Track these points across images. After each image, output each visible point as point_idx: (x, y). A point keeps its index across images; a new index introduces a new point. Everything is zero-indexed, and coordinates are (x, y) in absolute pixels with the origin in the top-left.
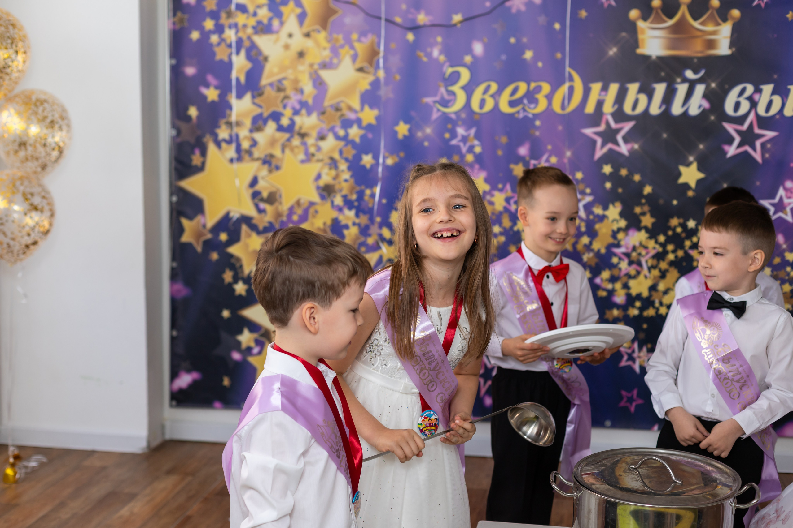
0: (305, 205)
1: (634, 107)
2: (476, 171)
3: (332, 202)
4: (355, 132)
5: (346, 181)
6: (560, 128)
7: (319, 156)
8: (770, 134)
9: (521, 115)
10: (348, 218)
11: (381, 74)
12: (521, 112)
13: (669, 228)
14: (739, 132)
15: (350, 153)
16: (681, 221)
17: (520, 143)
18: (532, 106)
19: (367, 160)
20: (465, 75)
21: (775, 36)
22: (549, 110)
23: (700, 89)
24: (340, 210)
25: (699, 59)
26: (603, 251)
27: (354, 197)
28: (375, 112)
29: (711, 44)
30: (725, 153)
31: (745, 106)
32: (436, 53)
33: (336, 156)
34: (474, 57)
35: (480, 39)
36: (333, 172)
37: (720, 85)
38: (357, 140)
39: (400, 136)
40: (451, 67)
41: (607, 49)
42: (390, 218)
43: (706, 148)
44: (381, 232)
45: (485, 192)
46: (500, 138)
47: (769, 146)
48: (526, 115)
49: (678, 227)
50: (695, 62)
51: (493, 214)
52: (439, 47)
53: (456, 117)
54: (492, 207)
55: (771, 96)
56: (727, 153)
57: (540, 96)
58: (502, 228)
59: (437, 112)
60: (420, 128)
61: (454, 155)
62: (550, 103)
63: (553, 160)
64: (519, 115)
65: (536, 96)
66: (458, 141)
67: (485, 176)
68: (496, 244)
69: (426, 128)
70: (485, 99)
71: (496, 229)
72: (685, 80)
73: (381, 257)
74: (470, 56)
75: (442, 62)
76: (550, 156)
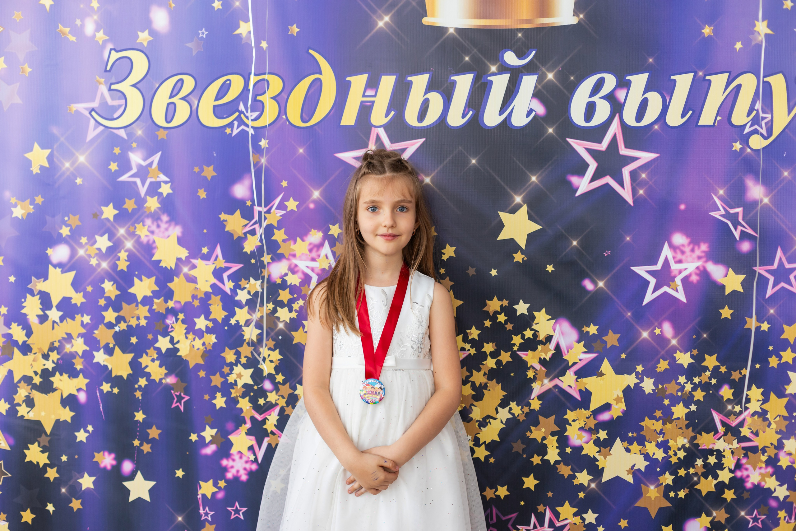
1: (422, 115)
2: (163, 226)
6: (301, 151)
8: (646, 157)
9: (235, 132)
12: (236, 123)
13: (487, 315)
14: (594, 154)
16: (505, 303)
17: (236, 178)
18: (254, 115)
20: (140, 65)
22: (281, 120)
23: (529, 82)
25: (526, 32)
29: (545, 8)
30: (574, 188)
31: (603, 111)
32: (90, 27)
34: (152, 33)
35: (163, 4)
37: (562, 76)
39: (35, 169)
40: (117, 51)
41: (375, 17)
42: (24, 307)
43: (540, 181)
44: (10, 331)
45: (179, 260)
46: (202, 170)
47: (644, 176)
48: (243, 130)
49: (500, 314)
50: (520, 38)
51: (194, 297)
52: (95, 17)
53: (128, 135)
54: (193, 285)
55: (644, 94)
56: (576, 190)
57: (266, 99)
58: (210, 320)
59: (95, 129)
60: (69, 155)
61: (127, 200)
62: (283, 110)
63: (292, 205)
64: (232, 130)
65: (259, 98)
66: (132, 176)
67: (180, 234)
68: (202, 348)
69: (77, 154)
70: (174, 104)
71: (201, 323)
72: (504, 68)
73: (10, 373)
74: (147, 32)
75: (101, 43)
76: (286, 199)
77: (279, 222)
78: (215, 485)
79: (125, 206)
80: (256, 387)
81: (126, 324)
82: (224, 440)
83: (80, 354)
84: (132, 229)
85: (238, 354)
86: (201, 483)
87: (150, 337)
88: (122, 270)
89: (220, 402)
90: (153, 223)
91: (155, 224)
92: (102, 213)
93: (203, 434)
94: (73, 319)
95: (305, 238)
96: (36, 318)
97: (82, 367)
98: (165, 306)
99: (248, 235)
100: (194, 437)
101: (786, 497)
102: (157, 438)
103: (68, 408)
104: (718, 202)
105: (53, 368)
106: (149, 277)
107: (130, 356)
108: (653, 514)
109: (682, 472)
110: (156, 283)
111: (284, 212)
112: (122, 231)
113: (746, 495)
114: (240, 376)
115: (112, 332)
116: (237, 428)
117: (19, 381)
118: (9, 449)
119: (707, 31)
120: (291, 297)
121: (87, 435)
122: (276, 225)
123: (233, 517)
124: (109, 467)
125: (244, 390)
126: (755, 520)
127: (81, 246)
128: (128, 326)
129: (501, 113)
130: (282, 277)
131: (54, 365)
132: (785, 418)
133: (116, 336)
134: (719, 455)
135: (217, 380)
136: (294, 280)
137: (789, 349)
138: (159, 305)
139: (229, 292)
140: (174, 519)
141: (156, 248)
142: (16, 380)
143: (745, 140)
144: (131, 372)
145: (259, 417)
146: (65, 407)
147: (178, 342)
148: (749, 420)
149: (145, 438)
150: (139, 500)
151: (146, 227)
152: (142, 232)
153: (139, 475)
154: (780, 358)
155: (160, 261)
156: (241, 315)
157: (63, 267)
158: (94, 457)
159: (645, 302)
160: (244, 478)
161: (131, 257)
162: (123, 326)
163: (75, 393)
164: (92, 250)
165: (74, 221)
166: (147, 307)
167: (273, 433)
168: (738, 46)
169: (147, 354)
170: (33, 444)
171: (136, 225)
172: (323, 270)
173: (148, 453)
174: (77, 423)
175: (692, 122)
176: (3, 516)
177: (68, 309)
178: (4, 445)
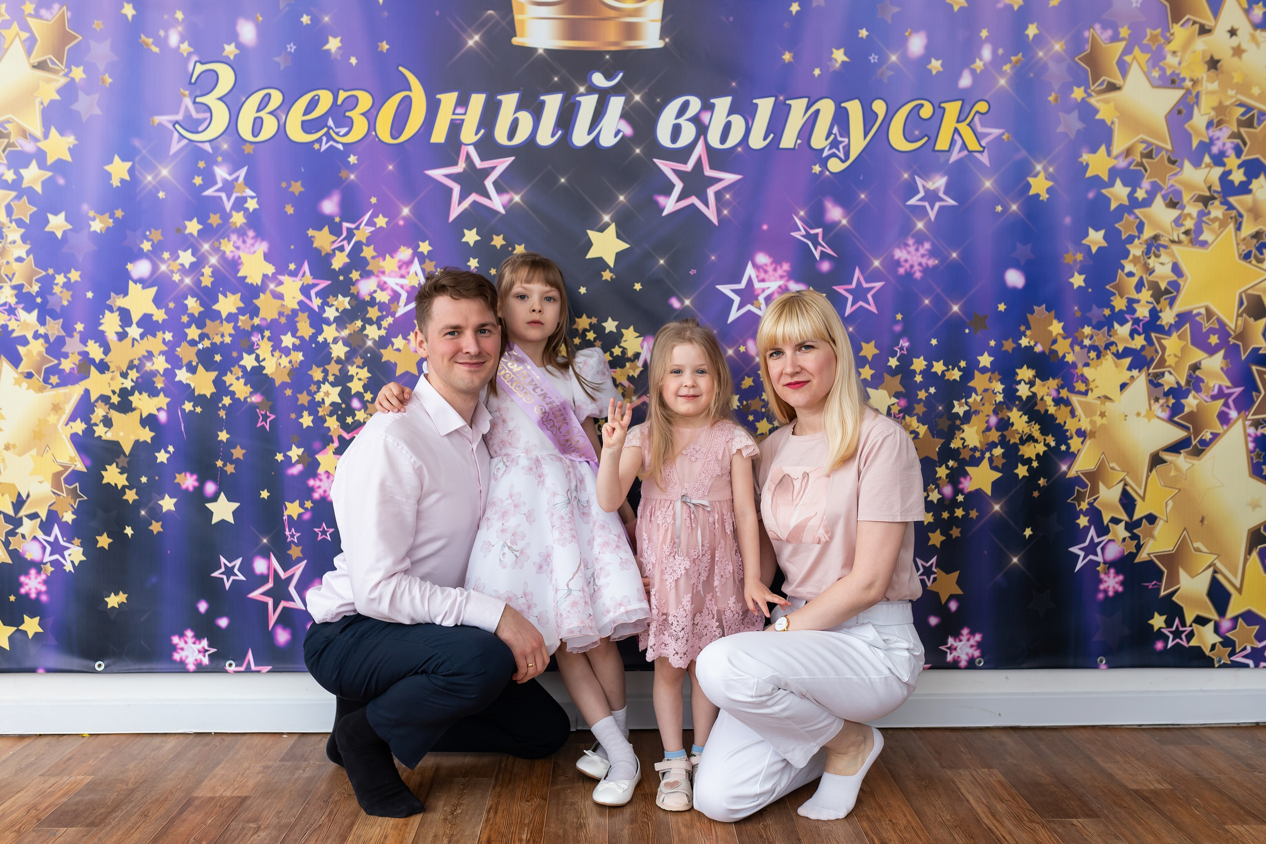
1: (512, 132)
2: (249, 241)
4: (33, 176)
5: (19, 260)
6: (391, 167)
8: (730, 178)
9: (324, 147)
10: (26, 325)
11: (78, 73)
12: (324, 139)
13: (575, 333)
14: (678, 173)
15: (25, 210)
16: (594, 320)
17: (324, 194)
18: (343, 131)
19: (57, 223)
20: (226, 78)
21: (731, 19)
22: (371, 136)
23: (616, 104)
24: (11, 311)
25: (613, 54)
27: (35, 288)
28: (71, 140)
29: (631, 31)
30: (660, 209)
31: (688, 133)
32: (174, 39)
34: (239, 46)
35: (250, 17)
37: (649, 98)
38: (39, 189)
39: (115, 182)
40: (202, 63)
41: (464, 36)
42: (102, 324)
43: (629, 201)
44: (86, 349)
45: (265, 276)
46: (289, 186)
47: (728, 196)
48: (331, 146)
49: (589, 331)
50: (608, 60)
51: (281, 314)
52: (180, 28)
53: (212, 148)
54: (279, 302)
55: (728, 115)
56: (663, 210)
57: (355, 114)
58: (297, 338)
59: (179, 141)
60: (150, 168)
61: (211, 215)
62: (372, 126)
63: (381, 221)
64: (321, 146)
65: (348, 114)
66: (218, 190)
67: (266, 250)
68: (288, 365)
69: (160, 167)
70: (261, 119)
71: (288, 340)
72: (592, 89)
73: (87, 392)
74: (233, 45)
75: (185, 54)
76: (375, 215)
77: (368, 238)
78: (302, 505)
79: (210, 221)
80: (343, 406)
81: (209, 342)
82: (310, 460)
83: (162, 372)
84: (216, 244)
85: (326, 372)
86: (287, 503)
87: (235, 354)
88: (206, 287)
89: (307, 421)
90: (238, 238)
91: (241, 239)
92: (185, 228)
93: (289, 453)
94: (154, 336)
95: (394, 255)
96: (115, 335)
97: (162, 385)
98: (250, 323)
99: (337, 252)
100: (279, 457)
102: (242, 458)
103: (147, 428)
104: (799, 223)
105: (132, 387)
106: (234, 293)
107: (213, 375)
110: (242, 299)
111: (373, 229)
112: (206, 247)
114: (327, 394)
115: (195, 349)
116: (324, 447)
117: (97, 401)
118: (85, 470)
119: (787, 57)
120: (380, 314)
121: (168, 455)
122: (364, 241)
123: (320, 538)
124: (191, 489)
125: (331, 408)
127: (163, 261)
128: (212, 344)
129: (589, 133)
130: (371, 294)
131: (133, 384)
133: (199, 353)
135: (303, 399)
136: (383, 297)
137: (867, 366)
138: (244, 321)
139: (317, 309)
140: (259, 541)
141: (241, 263)
142: (93, 398)
143: (824, 163)
144: (214, 390)
145: (346, 436)
146: (144, 427)
147: (264, 359)
149: (228, 459)
150: (223, 522)
151: (232, 243)
152: (228, 247)
153: (222, 496)
155: (245, 277)
156: (329, 333)
157: (145, 283)
158: (175, 478)
159: (730, 319)
161: (215, 273)
162: (207, 343)
163: (155, 412)
164: (175, 266)
165: (156, 235)
166: (232, 324)
168: (817, 72)
169: (231, 372)
170: (110, 464)
171: (222, 241)
172: (413, 287)
173: (232, 473)
174: (158, 443)
175: (774, 146)
176: (77, 541)
177: (149, 326)
178: (80, 466)
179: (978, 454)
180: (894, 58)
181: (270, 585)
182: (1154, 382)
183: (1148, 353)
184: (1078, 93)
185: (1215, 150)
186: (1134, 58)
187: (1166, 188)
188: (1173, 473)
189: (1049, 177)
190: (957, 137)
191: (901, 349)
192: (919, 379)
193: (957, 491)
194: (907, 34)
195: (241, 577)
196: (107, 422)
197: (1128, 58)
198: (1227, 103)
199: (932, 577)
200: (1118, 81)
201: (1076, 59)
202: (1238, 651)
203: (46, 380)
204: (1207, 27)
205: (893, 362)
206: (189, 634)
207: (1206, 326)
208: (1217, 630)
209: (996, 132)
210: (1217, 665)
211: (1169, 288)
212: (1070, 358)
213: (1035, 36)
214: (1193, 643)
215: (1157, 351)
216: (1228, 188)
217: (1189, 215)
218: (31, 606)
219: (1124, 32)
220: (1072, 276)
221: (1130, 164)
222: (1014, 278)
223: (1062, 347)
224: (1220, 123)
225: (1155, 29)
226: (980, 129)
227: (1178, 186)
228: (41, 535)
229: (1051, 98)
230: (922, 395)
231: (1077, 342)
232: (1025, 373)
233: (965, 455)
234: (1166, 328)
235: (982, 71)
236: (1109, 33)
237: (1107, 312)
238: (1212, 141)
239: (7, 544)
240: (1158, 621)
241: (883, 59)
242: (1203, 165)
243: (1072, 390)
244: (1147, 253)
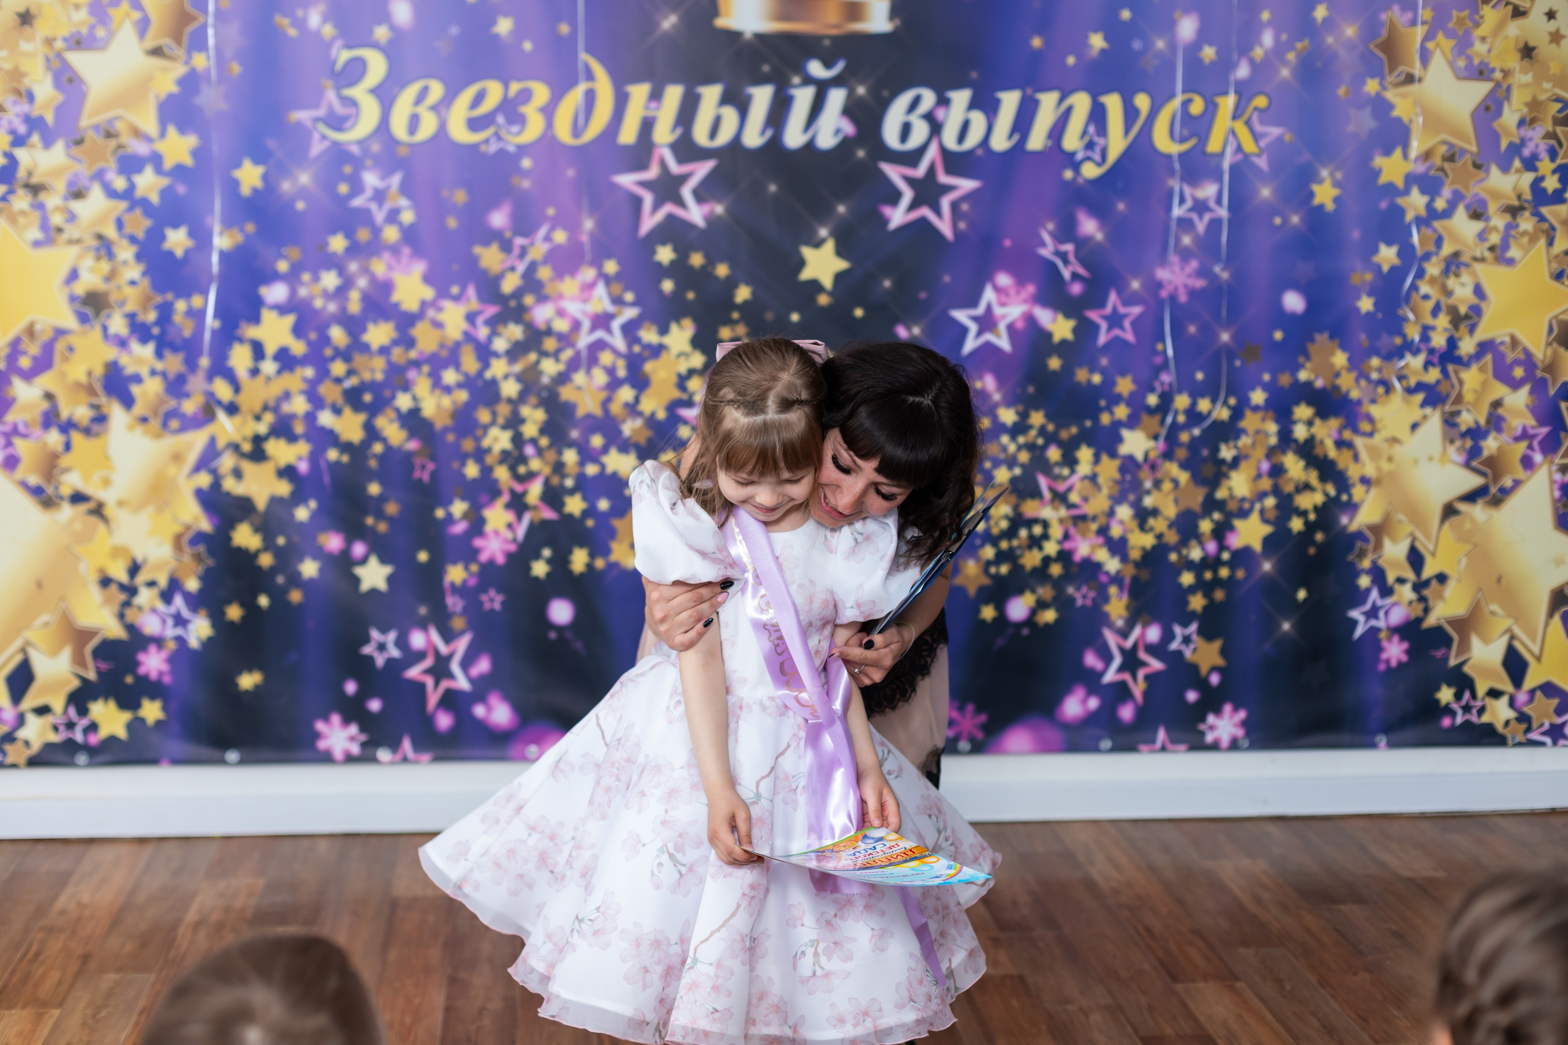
0: (47, 336)
1: (714, 132)
2: (405, 260)
3: (105, 329)
4: (148, 183)
5: (133, 283)
6: (571, 173)
7: (72, 232)
8: (967, 185)
9: (493, 148)
10: (140, 361)
11: (200, 61)
12: (493, 140)
14: (910, 181)
15: (140, 224)
17: (493, 204)
18: (515, 129)
19: (177, 240)
20: (377, 66)
22: (548, 138)
23: (837, 98)
24: (122, 343)
25: (833, 38)
26: (661, 415)
27: (151, 316)
28: (191, 141)
29: (855, 12)
30: (885, 221)
31: (920, 132)
32: (314, 19)
33: (111, 232)
34: (393, 28)
36: (105, 266)
37: (874, 91)
38: (155, 198)
39: (245, 190)
40: (347, 49)
41: (659, 17)
42: (230, 358)
43: (849, 212)
44: (212, 388)
45: (423, 302)
46: (452, 194)
47: (965, 207)
48: (501, 147)
50: (827, 46)
51: (442, 346)
52: (322, 7)
53: (361, 150)
54: (439, 332)
55: (967, 111)
56: (889, 223)
57: (529, 110)
58: (461, 373)
59: (321, 142)
60: (288, 173)
61: (360, 229)
62: (549, 124)
63: (560, 236)
64: (488, 147)
65: (520, 109)
66: (367, 200)
67: (425, 271)
68: (451, 406)
69: (299, 173)
70: (418, 114)
71: (450, 377)
72: (808, 80)
73: (213, 441)
74: (385, 27)
75: (328, 38)
76: (552, 229)
77: (544, 257)
78: (466, 568)
79: (358, 237)
80: (516, 454)
81: (358, 379)
82: (476, 516)
83: (301, 415)
84: (365, 264)
85: (494, 414)
86: (449, 566)
87: (387, 393)
88: (353, 314)
89: (472, 470)
90: (392, 257)
91: (395, 258)
92: (329, 244)
93: (451, 509)
94: (293, 372)
95: (575, 276)
96: (246, 372)
97: (302, 430)
98: (405, 356)
99: (508, 273)
100: (440, 513)
101: (1118, 572)
102: (396, 514)
103: (285, 480)
104: (1047, 238)
105: (267, 433)
106: (386, 322)
107: (361, 418)
108: (972, 591)
109: (1004, 545)
110: (396, 329)
111: (550, 245)
112: (353, 267)
113: (1074, 570)
114: (496, 439)
115: (340, 388)
116: (492, 501)
117: (224, 449)
118: (211, 531)
119: (1037, 42)
120: (558, 345)
121: (309, 512)
122: (540, 260)
123: (487, 606)
124: (336, 551)
125: (501, 456)
126: (1084, 597)
127: (302, 284)
128: (360, 381)
129: (805, 132)
130: (548, 323)
131: (268, 429)
132: (1116, 482)
133: (345, 393)
134: (1045, 524)
135: (468, 445)
136: (561, 325)
137: (1122, 404)
138: (397, 354)
139: (484, 340)
140: (417, 610)
141: (394, 287)
142: (221, 446)
143: (1076, 167)
144: (364, 436)
145: (518, 488)
146: (281, 480)
147: (422, 399)
148: (1078, 486)
149: (380, 515)
150: (374, 592)
151: (383, 262)
152: (379, 267)
153: (373, 561)
154: (1112, 413)
155: (399, 303)
156: (498, 368)
157: (282, 309)
158: (317, 538)
159: (965, 351)
160: (500, 559)
161: (366, 298)
162: (354, 381)
163: (295, 462)
164: (317, 289)
165: (295, 253)
166: (384, 359)
167: (535, 508)
168: (1071, 60)
169: (383, 415)
170: (241, 523)
171: (371, 260)
172: (596, 312)
173: (385, 532)
174: (298, 497)
175: (1019, 148)
176: (203, 613)
177: (286, 360)
178: (205, 525)
179: (1246, 506)
180: (1160, 44)
181: (428, 662)
182: (1450, 422)
183: (1443, 388)
184: (1372, 86)
185: (1526, 152)
186: (1438, 45)
187: (1469, 196)
188: (1468, 526)
189: (1336, 184)
190: (1231, 138)
191: (1162, 384)
192: (1181, 419)
193: (1222, 547)
194: (1177, 15)
195: (395, 653)
196: (238, 474)
197: (1430, 45)
198: (1542, 97)
199: (1192, 646)
200: (1417, 71)
201: (1372, 47)
202: (1535, 725)
203: (165, 425)
204: (1521, 9)
205: (1152, 400)
206: (336, 719)
207: (1510, 356)
208: (1512, 703)
209: (1275, 131)
210: (1510, 742)
211: (1471, 313)
212: (1355, 394)
213: (1325, 20)
214: (1486, 718)
215: (1453, 386)
216: (1540, 196)
217: (1495, 229)
218: (151, 688)
219: (1425, 14)
220: (1359, 298)
221: (1429, 168)
222: (1293, 302)
223: (1347, 382)
224: (1533, 121)
225: (1461, 10)
226: (1259, 128)
227: (1483, 195)
228: (160, 606)
229: (1341, 91)
230: (1184, 437)
231: (1363, 375)
232: (1303, 412)
233: (1232, 506)
234: (1466, 359)
235: (1263, 61)
236: (1409, 15)
237: (1398, 341)
238: (1523, 142)
239: (121, 616)
240: (1446, 695)
241: (1148, 45)
242: (1513, 170)
243: (1356, 430)
244: (1446, 272)
